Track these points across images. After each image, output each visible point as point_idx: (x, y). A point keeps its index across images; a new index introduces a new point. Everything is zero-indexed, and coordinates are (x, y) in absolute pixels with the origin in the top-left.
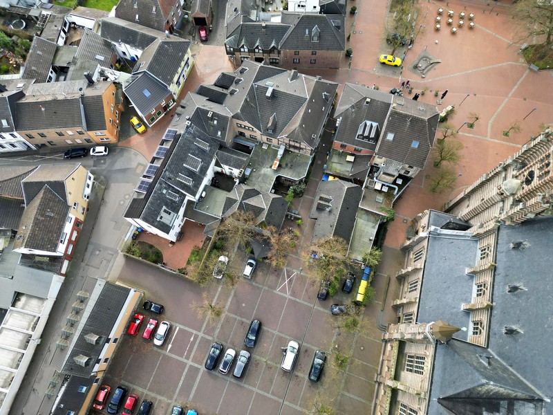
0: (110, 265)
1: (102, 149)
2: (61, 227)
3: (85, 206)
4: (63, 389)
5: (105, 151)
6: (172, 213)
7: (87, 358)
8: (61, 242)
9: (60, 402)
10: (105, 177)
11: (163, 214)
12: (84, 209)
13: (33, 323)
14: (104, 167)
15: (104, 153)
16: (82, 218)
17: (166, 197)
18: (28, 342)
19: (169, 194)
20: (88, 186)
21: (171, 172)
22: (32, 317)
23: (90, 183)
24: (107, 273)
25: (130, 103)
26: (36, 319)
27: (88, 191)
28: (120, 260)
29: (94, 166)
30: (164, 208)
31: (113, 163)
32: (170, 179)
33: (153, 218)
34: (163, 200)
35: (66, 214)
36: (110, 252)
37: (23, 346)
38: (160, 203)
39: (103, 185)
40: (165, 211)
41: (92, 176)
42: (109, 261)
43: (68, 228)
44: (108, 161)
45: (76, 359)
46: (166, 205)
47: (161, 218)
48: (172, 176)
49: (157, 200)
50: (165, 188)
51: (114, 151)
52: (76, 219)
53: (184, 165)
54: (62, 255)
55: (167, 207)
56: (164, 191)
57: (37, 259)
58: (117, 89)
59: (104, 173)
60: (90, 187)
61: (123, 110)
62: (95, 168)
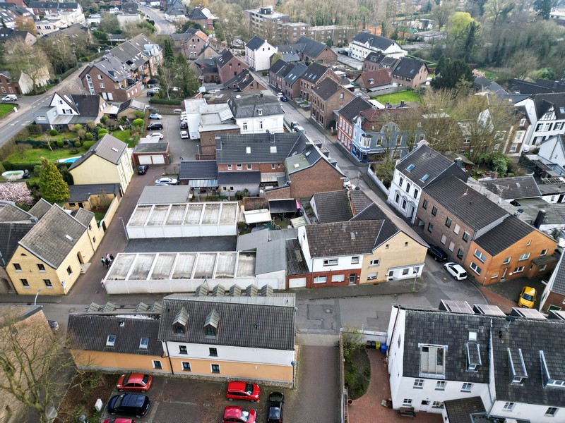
0: (319, 331)
1: (461, 270)
2: (343, 253)
3: (379, 279)
4: (145, 318)
5: (461, 276)
6: (442, 368)
7: (184, 324)
8: (326, 262)
9: (127, 321)
10: (428, 288)
11: (433, 350)
12: (374, 278)
13: (225, 275)
14: (440, 282)
15: (458, 276)
16: (363, 279)
17: (464, 343)
18: (203, 278)
19: (473, 346)
20: (404, 274)
21: (514, 334)
22: (232, 272)
23: (411, 275)
24: (306, 330)
25: (547, 279)
26: (231, 276)
27: (399, 275)
28: (328, 339)
29: (433, 273)
30: (445, 348)
31: (451, 289)
32: (500, 335)
33: (418, 333)
34: (455, 341)
35: (361, 252)
36: (335, 325)
37: (197, 275)
38: (449, 336)
39: (417, 289)
40: (440, 352)
41: (419, 274)
42: (322, 327)
43: (345, 263)
44: (451, 284)
45: (183, 311)
46: (451, 350)
47: (426, 349)
48: (508, 338)
49: (451, 328)
50: (479, 335)
51: (469, 286)
52: (359, 271)
53: (541, 352)
54: (311, 271)
55: (449, 354)
56: (473, 336)
57: (297, 252)
58: (553, 256)
59: (432, 286)
60: (406, 277)
61: (530, 276)
62: (431, 275)
